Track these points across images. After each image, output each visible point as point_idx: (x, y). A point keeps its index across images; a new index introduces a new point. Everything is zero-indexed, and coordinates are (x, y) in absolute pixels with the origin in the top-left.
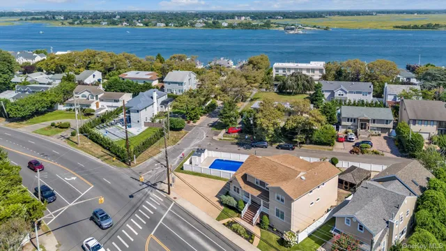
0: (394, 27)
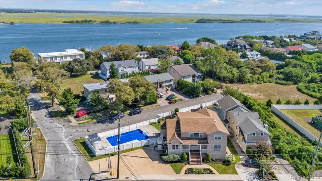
0: (63, 22)
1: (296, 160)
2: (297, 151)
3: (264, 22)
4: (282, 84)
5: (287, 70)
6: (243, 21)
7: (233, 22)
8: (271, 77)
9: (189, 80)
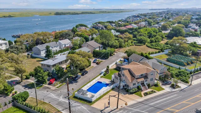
1: (180, 77)
2: (178, 73)
3: (94, 13)
4: (139, 45)
5: (139, 38)
6: (83, 13)
7: (78, 14)
8: (132, 42)
9: (98, 49)
